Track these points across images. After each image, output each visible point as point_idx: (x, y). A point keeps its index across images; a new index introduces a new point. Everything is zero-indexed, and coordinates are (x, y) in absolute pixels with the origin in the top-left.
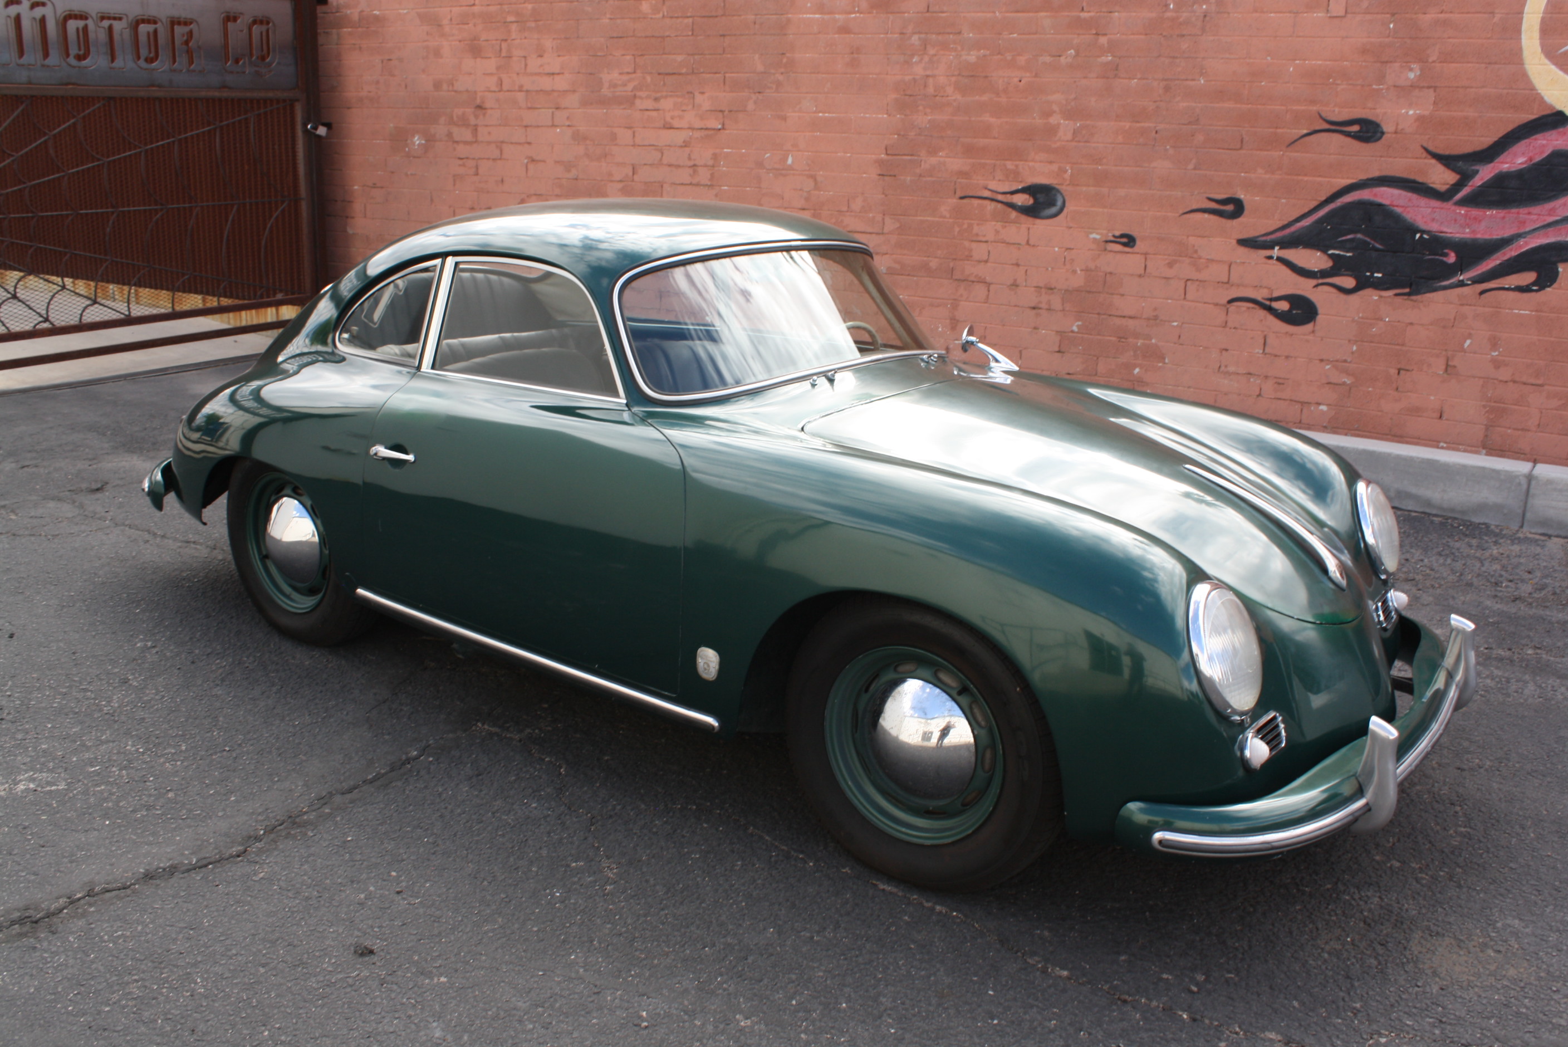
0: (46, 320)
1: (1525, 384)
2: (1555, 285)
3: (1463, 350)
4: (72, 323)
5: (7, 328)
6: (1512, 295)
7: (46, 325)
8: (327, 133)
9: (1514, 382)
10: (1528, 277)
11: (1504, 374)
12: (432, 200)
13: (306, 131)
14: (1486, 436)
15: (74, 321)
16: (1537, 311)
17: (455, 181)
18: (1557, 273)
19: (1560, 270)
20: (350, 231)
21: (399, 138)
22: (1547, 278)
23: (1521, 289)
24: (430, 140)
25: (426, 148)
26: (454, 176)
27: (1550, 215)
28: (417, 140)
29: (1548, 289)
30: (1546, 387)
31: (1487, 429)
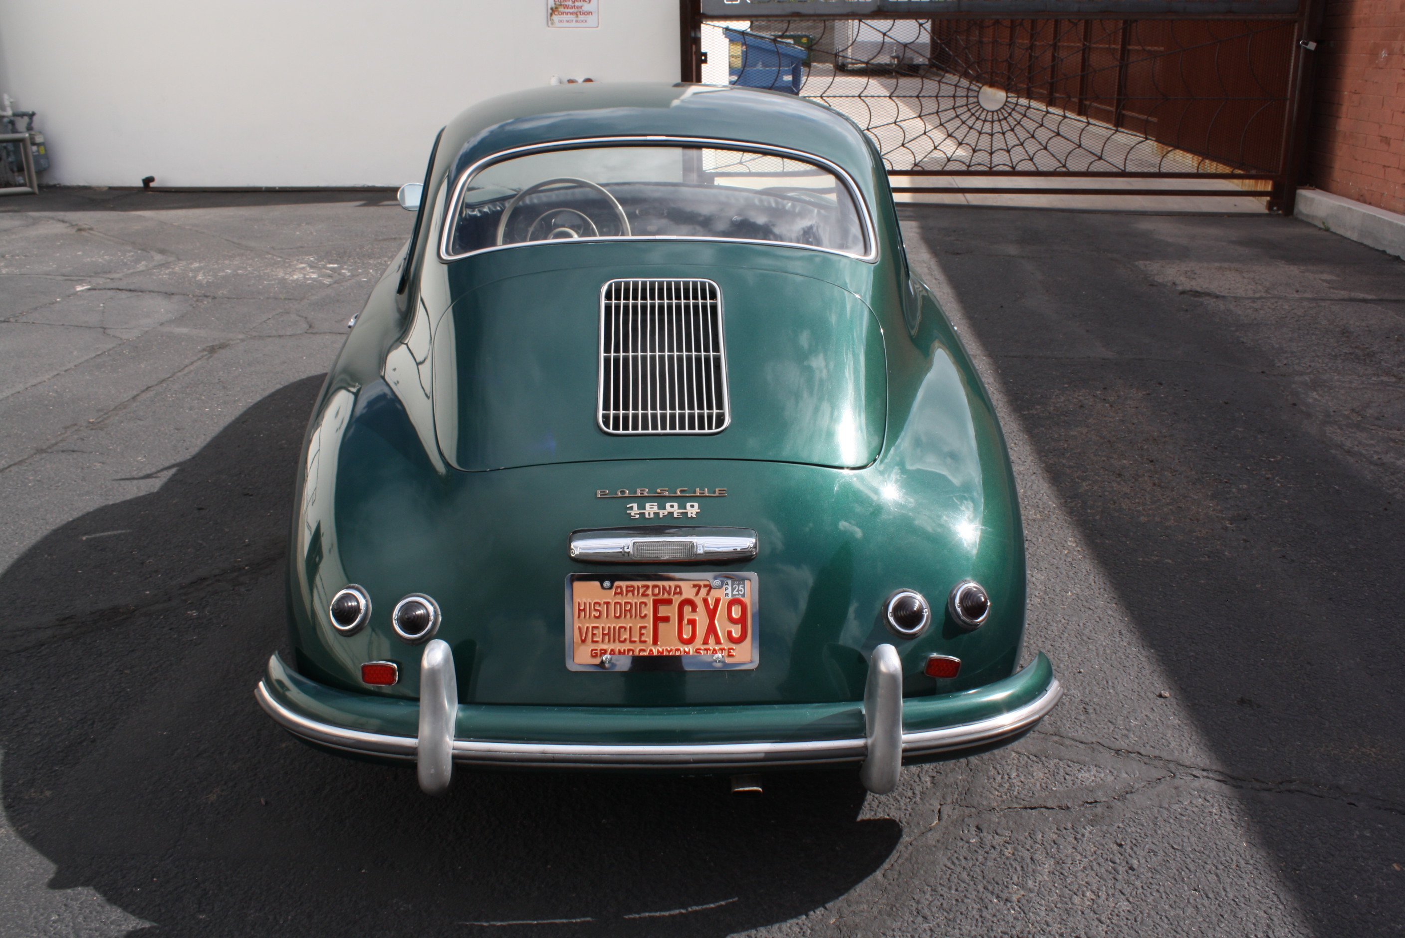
0: (1064, 166)
4: (1083, 170)
5: (1037, 168)
7: (1064, 170)
8: (1316, 48)
12: (1383, 105)
13: (1298, 46)
15: (1083, 168)
17: (1398, 88)
20: (1338, 128)
21: (1374, 53)
24: (1391, 53)
25: (1388, 60)
26: (1398, 84)
28: (1384, 54)
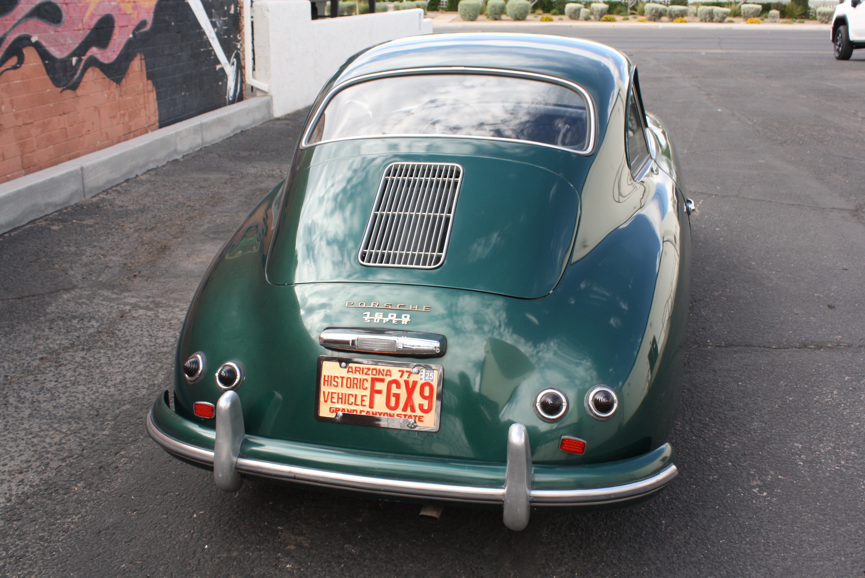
1: (27, 124)
2: (25, 62)
3: (2, 113)
6: (12, 72)
9: (24, 124)
10: (13, 61)
11: (20, 122)
14: (22, 162)
16: (22, 79)
18: (23, 54)
19: (24, 52)
22: (21, 60)
23: (15, 68)
27: (14, 20)
29: (23, 65)
30: (36, 123)
31: (22, 158)
